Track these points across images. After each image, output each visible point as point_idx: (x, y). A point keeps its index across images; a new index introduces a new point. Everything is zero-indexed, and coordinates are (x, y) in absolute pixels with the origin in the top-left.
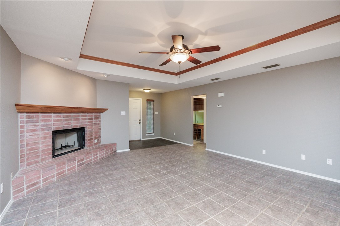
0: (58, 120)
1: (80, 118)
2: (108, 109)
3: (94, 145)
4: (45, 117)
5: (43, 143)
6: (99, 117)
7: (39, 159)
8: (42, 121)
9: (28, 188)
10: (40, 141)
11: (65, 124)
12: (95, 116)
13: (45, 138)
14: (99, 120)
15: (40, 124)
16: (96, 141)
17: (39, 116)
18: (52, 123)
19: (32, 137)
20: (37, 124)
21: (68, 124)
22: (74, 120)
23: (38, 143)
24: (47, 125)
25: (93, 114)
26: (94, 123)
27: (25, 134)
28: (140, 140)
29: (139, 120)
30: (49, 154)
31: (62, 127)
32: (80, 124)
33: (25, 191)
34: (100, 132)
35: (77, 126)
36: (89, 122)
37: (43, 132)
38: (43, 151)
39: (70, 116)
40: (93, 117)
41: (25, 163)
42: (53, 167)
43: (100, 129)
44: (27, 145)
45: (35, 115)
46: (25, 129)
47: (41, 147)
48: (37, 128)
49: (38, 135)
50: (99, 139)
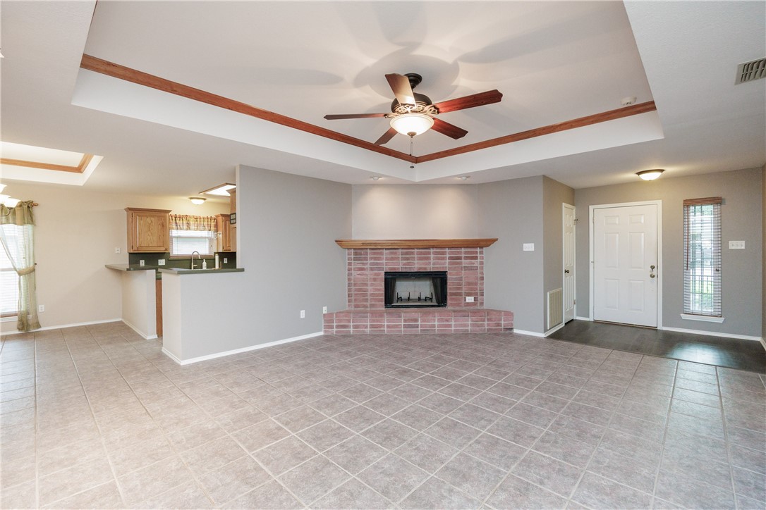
0: (392, 259)
1: (432, 256)
2: (497, 240)
3: (465, 306)
4: (375, 254)
5: (372, 285)
6: (479, 255)
7: (368, 304)
8: (371, 258)
9: (337, 327)
10: (369, 283)
11: (404, 265)
12: (465, 253)
13: (375, 280)
14: (479, 260)
15: (369, 262)
16: (470, 299)
17: (367, 253)
18: (384, 261)
19: (359, 276)
20: (365, 262)
21: (408, 264)
22: (420, 259)
23: (366, 285)
24: (377, 264)
25: (463, 250)
26: (463, 265)
27: (353, 272)
28: (655, 329)
29: (653, 268)
30: (380, 300)
31: (398, 268)
32: (432, 266)
33: (335, 329)
34: (482, 284)
35: (425, 268)
36: (450, 264)
37: (371, 272)
38: (371, 295)
39: (413, 253)
40: (463, 255)
41: (353, 303)
42: (366, 315)
43: (482, 278)
44: (355, 284)
45: (362, 251)
46: (353, 267)
47: (370, 290)
48: (365, 267)
49: (367, 275)
50: (479, 297)
